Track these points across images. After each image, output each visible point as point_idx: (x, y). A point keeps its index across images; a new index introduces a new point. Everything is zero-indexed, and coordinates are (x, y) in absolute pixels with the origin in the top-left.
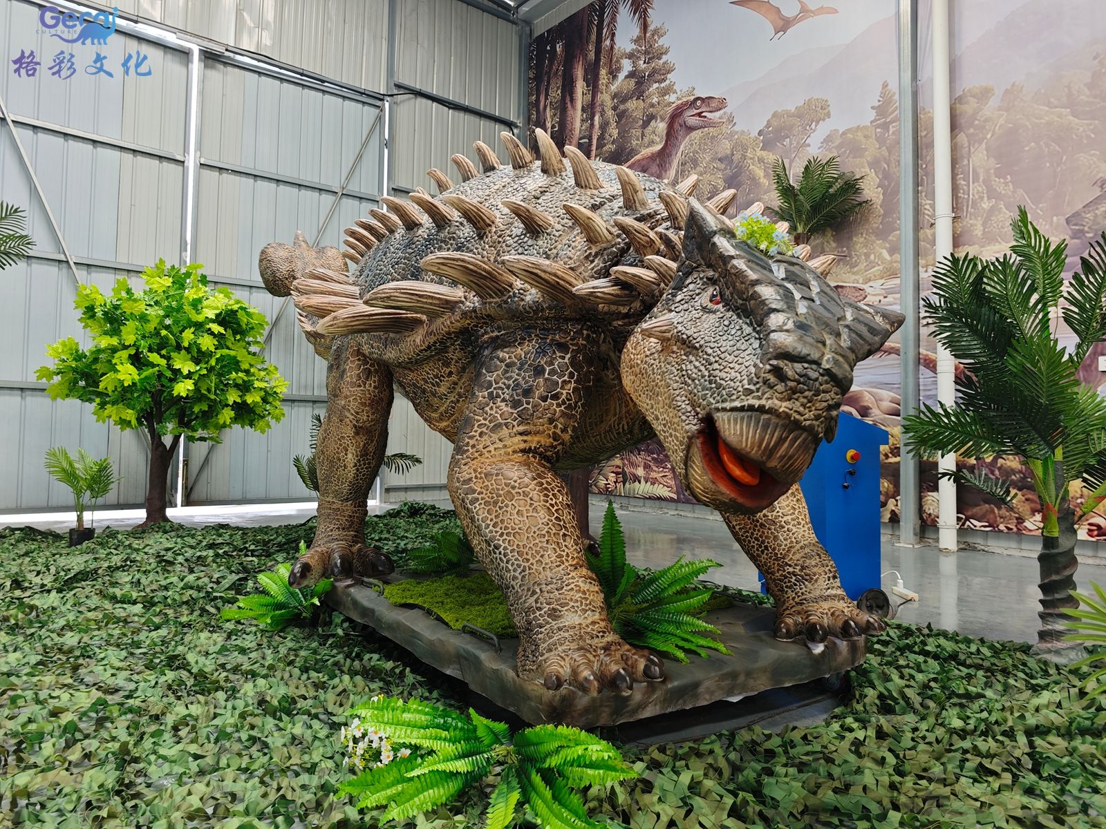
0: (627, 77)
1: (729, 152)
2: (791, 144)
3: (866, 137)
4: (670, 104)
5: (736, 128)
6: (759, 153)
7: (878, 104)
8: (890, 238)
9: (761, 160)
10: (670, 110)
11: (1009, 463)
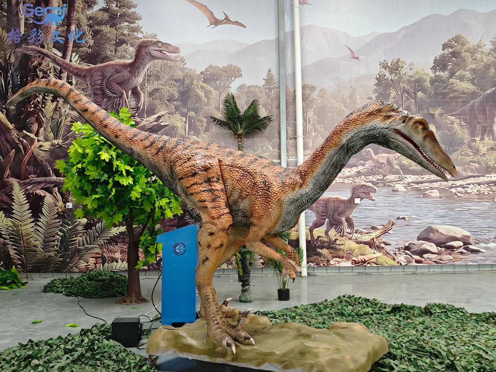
0: (100, 10)
1: (181, 78)
2: (220, 84)
3: (260, 91)
4: (138, 38)
5: (186, 66)
6: (201, 83)
7: (266, 78)
8: (273, 141)
9: (202, 88)
10: (138, 42)
11: (323, 239)
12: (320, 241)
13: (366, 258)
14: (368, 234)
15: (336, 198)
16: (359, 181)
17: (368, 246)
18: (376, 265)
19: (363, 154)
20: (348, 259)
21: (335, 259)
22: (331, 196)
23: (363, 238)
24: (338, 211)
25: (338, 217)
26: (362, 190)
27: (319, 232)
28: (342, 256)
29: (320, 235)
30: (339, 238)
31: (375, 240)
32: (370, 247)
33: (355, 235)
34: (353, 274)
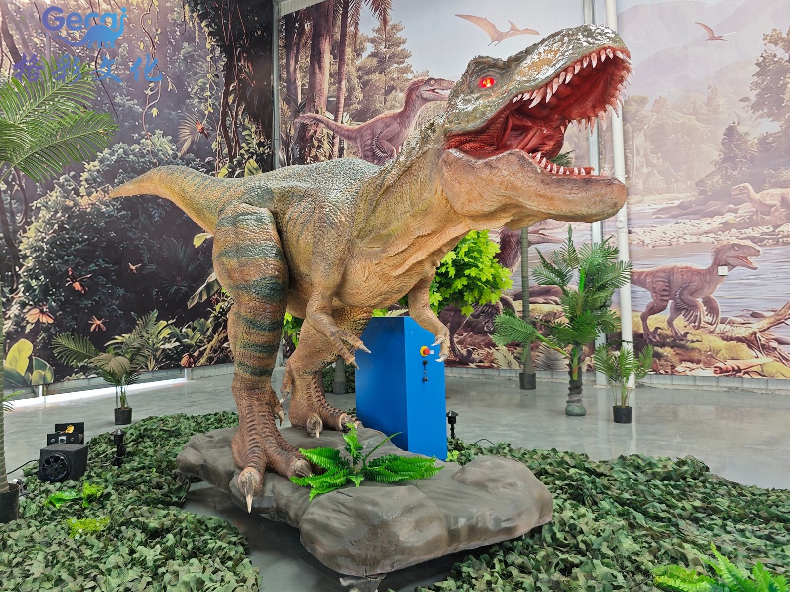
0: (370, 56)
4: (407, 80)
11: (665, 332)
12: (659, 335)
13: (742, 364)
14: (745, 325)
15: (686, 268)
16: (726, 238)
17: (745, 345)
18: (760, 377)
19: (733, 193)
20: (708, 364)
21: (684, 364)
22: (676, 264)
23: (736, 332)
24: (689, 287)
25: (690, 297)
26: (733, 253)
27: (657, 321)
28: (698, 360)
29: (658, 326)
30: (693, 331)
31: (758, 335)
32: (750, 347)
33: (721, 327)
34: (719, 389)
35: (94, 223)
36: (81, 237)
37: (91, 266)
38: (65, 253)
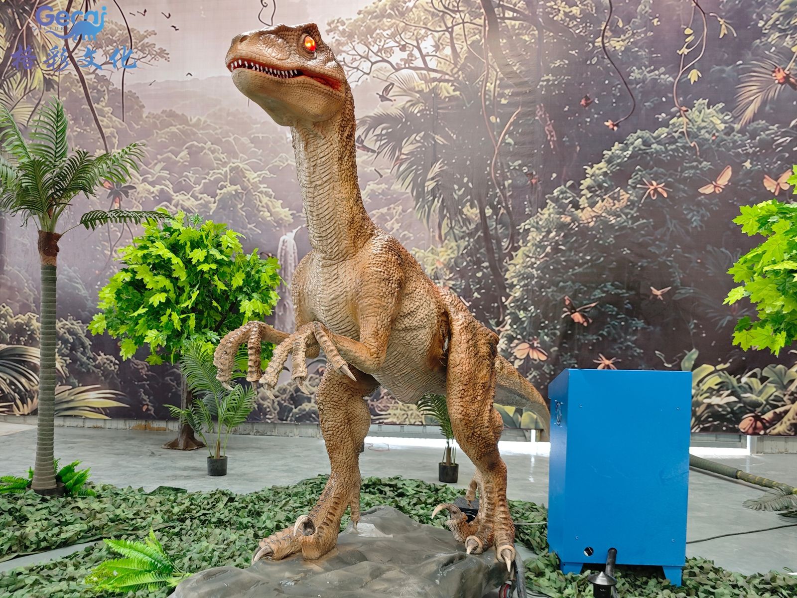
35: (600, 239)
36: (581, 258)
37: (596, 293)
38: (560, 279)
